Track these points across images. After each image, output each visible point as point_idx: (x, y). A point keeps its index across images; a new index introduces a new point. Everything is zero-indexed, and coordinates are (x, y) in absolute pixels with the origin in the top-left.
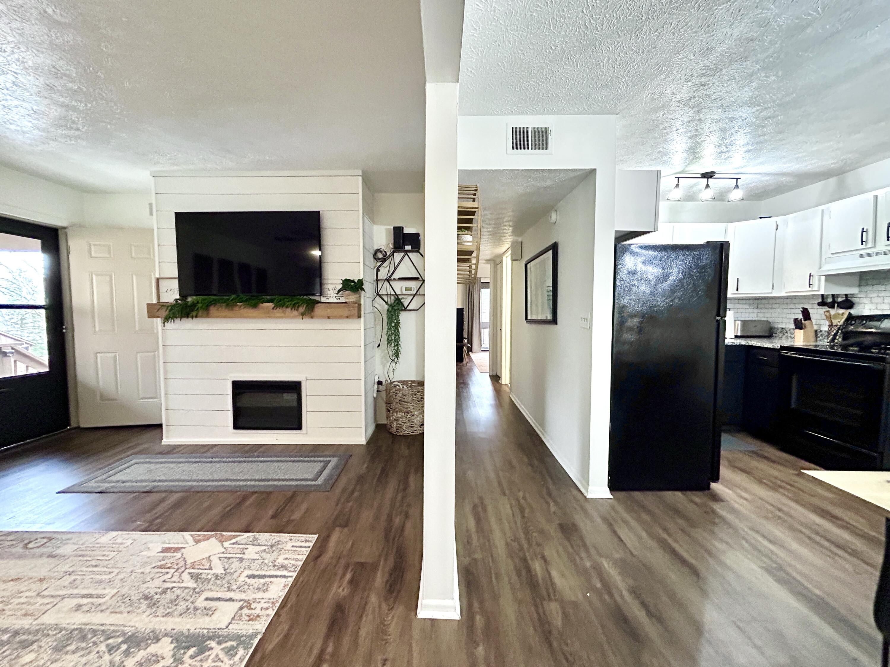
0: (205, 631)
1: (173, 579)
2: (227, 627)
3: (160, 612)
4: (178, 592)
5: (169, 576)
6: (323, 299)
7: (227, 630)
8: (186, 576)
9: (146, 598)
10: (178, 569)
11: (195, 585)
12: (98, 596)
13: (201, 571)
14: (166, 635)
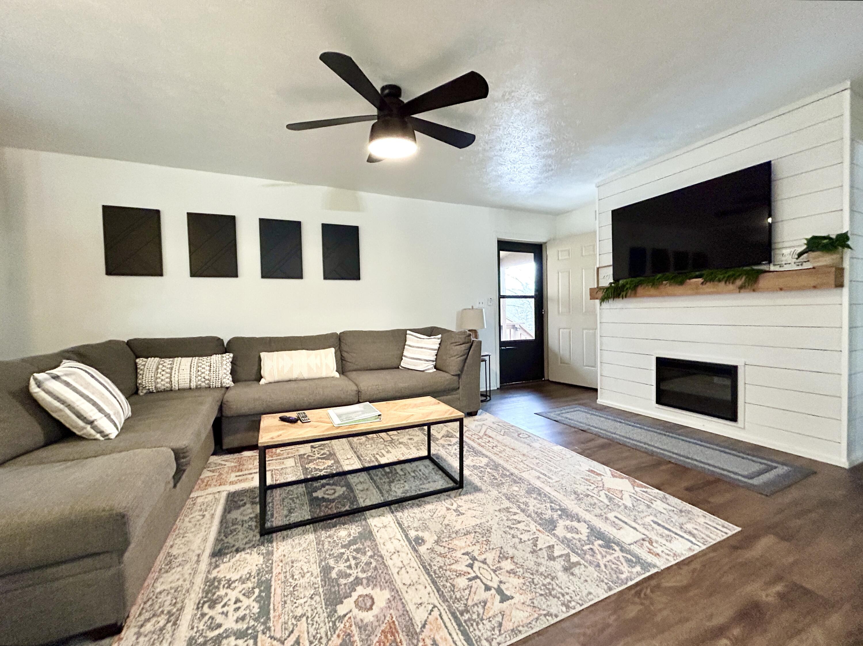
0: (612, 537)
1: (593, 491)
2: (629, 545)
3: (583, 506)
4: (596, 501)
5: (591, 488)
6: (772, 268)
7: (629, 546)
8: (602, 493)
9: (575, 493)
10: (597, 487)
11: (608, 504)
12: (549, 478)
13: (614, 497)
14: (585, 522)
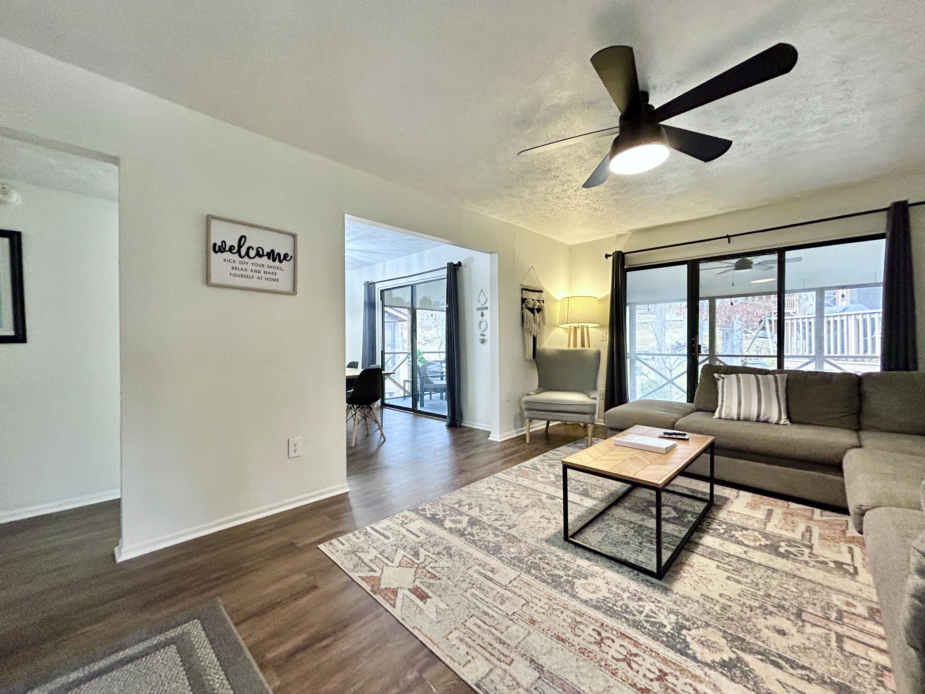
1: (431, 560)
2: (417, 519)
5: (431, 565)
8: (422, 559)
9: (450, 555)
10: (424, 568)
11: (420, 549)
12: (480, 573)
13: (411, 557)
14: (445, 529)
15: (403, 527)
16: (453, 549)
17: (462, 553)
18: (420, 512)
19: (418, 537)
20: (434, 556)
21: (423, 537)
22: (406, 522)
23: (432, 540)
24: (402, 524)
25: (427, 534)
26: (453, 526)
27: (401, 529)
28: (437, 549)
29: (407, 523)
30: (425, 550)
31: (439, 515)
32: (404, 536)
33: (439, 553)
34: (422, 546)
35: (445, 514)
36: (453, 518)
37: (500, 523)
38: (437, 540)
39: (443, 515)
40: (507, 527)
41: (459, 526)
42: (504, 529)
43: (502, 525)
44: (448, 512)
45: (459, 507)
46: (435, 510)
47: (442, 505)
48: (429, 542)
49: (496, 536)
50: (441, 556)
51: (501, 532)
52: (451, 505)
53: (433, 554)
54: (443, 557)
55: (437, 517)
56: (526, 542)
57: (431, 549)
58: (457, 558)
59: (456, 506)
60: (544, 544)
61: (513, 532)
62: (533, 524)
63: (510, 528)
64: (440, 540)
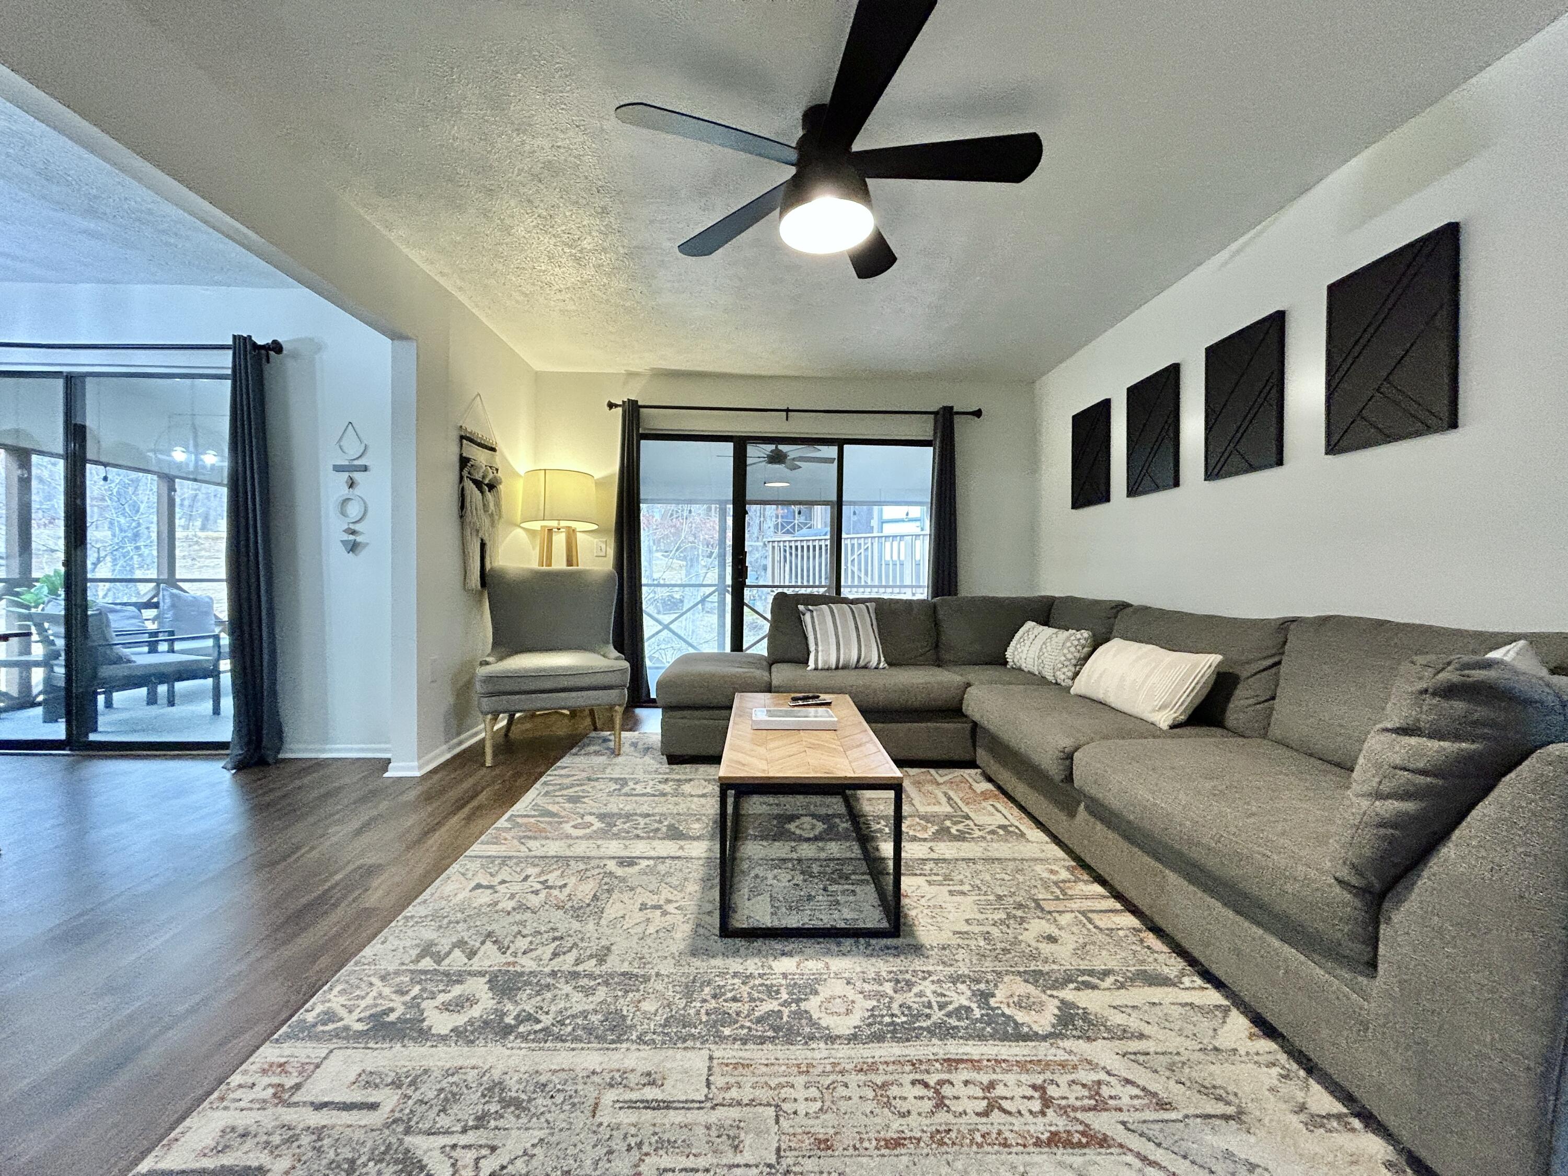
0: (371, 1045)
1: (471, 1155)
2: (331, 1051)
4: (447, 1122)
7: (332, 1047)
9: (517, 1104)
11: (408, 1139)
12: (631, 1105)
14: (444, 1038)
15: (296, 1104)
16: (512, 1082)
17: (543, 1079)
18: (320, 1028)
19: (373, 1106)
20: (470, 1138)
21: (388, 1099)
22: (289, 1082)
23: (428, 1091)
24: (282, 1097)
25: (396, 1084)
26: (460, 1020)
27: (289, 1115)
28: (465, 1111)
29: (298, 1087)
30: (429, 1133)
31: (392, 1010)
32: (319, 1132)
33: (481, 1121)
34: (407, 1132)
35: (407, 998)
36: (442, 998)
37: (570, 958)
38: (444, 1084)
39: (404, 1004)
40: (594, 962)
41: (476, 1012)
42: (590, 965)
43: (578, 962)
44: (416, 990)
45: (438, 963)
46: (369, 1001)
47: (383, 978)
48: (421, 1102)
49: (588, 992)
50: (493, 1124)
51: (591, 976)
52: (412, 967)
53: (464, 1131)
54: (501, 1123)
55: (392, 1017)
56: (658, 975)
57: (444, 1121)
58: (541, 1101)
59: (427, 963)
60: (696, 962)
61: (614, 964)
62: (640, 929)
63: (601, 961)
64: (451, 1080)
